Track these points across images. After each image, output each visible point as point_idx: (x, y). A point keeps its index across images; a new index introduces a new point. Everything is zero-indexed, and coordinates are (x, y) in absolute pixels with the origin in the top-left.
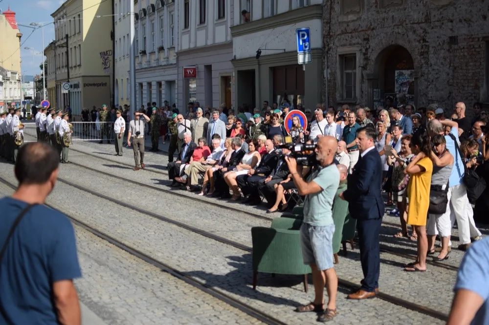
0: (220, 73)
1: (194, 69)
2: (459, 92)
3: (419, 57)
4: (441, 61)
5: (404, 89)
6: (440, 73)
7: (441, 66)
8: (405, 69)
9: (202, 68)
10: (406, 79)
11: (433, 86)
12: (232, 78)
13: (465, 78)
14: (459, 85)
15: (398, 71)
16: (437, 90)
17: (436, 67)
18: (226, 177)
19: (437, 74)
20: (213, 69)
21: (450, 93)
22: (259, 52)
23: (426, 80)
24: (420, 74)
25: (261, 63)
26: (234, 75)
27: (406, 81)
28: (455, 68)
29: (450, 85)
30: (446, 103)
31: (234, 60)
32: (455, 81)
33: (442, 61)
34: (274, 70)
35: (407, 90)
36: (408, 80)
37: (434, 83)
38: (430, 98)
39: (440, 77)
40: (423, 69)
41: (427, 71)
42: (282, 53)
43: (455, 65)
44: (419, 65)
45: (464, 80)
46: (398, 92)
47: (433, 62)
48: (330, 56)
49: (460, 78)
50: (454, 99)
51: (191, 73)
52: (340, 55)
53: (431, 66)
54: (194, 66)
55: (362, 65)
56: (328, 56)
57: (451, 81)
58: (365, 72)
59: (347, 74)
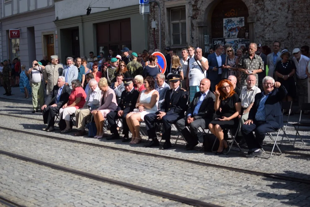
0: (43, 33)
1: (18, 31)
2: (300, 32)
3: (254, 4)
4: (278, 7)
5: (234, 34)
6: (277, 17)
7: (279, 11)
8: (234, 17)
9: (25, 30)
10: (235, 25)
11: (270, 29)
12: (54, 35)
13: (306, 19)
14: (300, 26)
15: (227, 19)
16: (275, 32)
17: (273, 12)
18: (130, 118)
19: (274, 18)
20: (35, 30)
21: (289, 34)
22: (89, 10)
23: (262, 24)
24: (255, 19)
25: (83, 21)
26: (56, 33)
27: (235, 26)
28: (295, 12)
29: (289, 27)
30: (285, 43)
31: (57, 21)
32: (295, 23)
33: (280, 6)
34: (97, 26)
35: (237, 35)
36: (237, 26)
37: (271, 26)
38: (267, 39)
39: (277, 21)
40: (259, 15)
41: (263, 16)
42: (107, 11)
43: (295, 9)
44: (254, 12)
45: (305, 21)
46: (226, 37)
47: (269, 8)
48: (156, 10)
49: (300, 20)
50: (295, 38)
51: (16, 34)
52: (167, 9)
53: (268, 11)
54: (18, 28)
55: (191, 15)
56: (155, 10)
57: (290, 23)
58: (194, 22)
59: (174, 24)
